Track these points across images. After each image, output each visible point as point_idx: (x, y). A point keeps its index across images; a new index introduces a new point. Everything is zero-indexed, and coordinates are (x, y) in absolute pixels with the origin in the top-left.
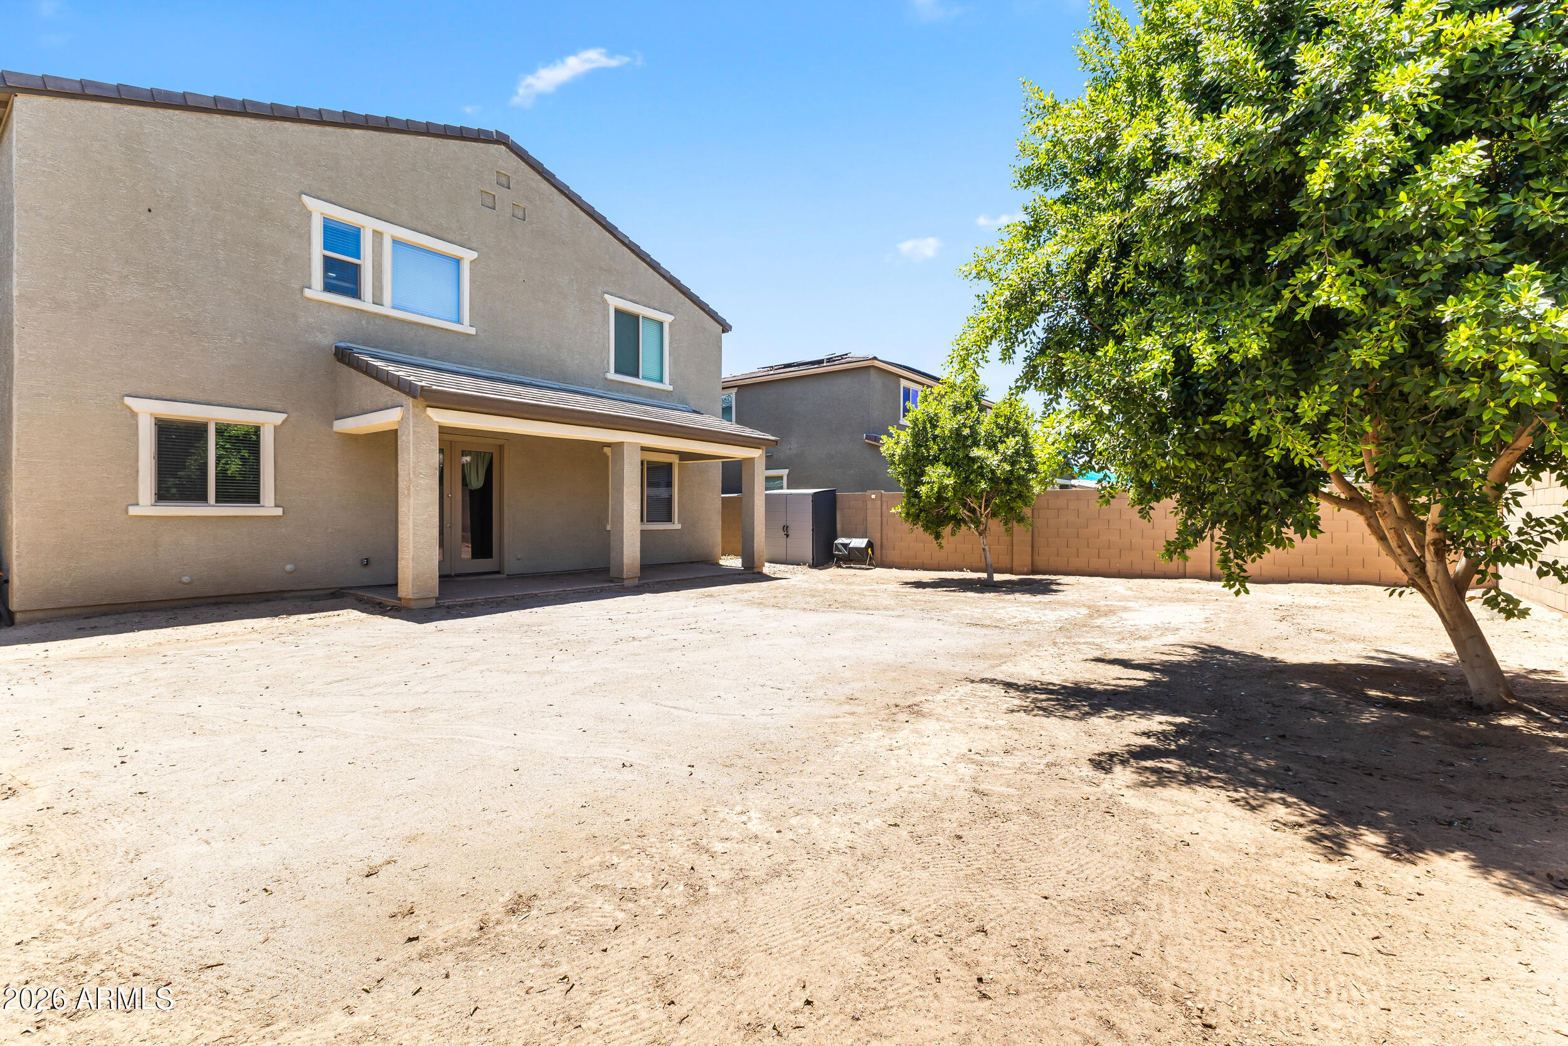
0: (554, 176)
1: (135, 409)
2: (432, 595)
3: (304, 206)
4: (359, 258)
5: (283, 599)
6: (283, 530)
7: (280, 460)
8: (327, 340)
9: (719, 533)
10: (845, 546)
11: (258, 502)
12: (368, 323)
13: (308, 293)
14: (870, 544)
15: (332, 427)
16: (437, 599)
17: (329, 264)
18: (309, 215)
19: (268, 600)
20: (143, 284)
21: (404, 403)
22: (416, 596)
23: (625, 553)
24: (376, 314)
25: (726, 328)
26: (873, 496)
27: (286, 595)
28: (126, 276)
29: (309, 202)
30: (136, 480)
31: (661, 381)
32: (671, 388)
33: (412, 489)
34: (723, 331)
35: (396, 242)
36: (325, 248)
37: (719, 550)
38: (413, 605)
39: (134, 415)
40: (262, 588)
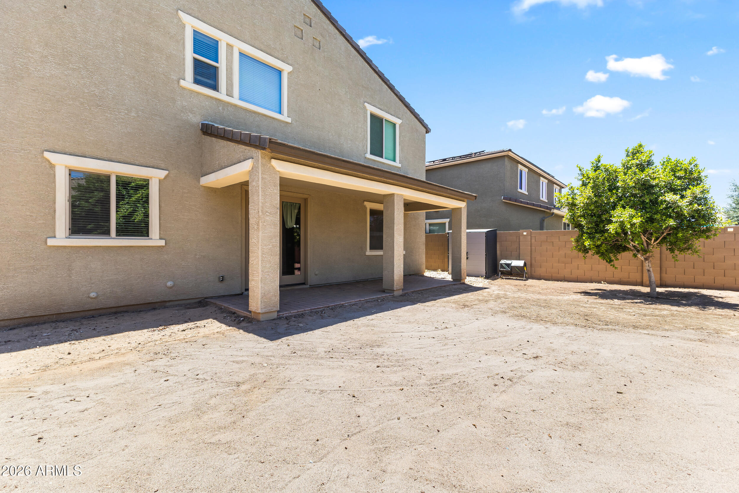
0: (337, 22)
1: (53, 162)
2: (275, 309)
3: (179, 19)
4: (217, 61)
5: (165, 307)
6: (165, 256)
7: (163, 205)
8: (197, 119)
9: (424, 256)
10: (508, 265)
11: (148, 236)
12: (223, 109)
13: (182, 83)
14: (525, 264)
15: (199, 182)
16: (278, 312)
17: (197, 64)
18: (183, 27)
19: (154, 309)
20: (59, 64)
21: (255, 155)
22: (264, 311)
23: (395, 272)
24: (228, 103)
25: (428, 131)
26: (525, 233)
27: (168, 304)
28: (46, 56)
29: (185, 17)
30: (54, 218)
31: (394, 160)
32: (400, 165)
33: (261, 224)
34: (427, 132)
35: (241, 54)
36: (195, 52)
37: (424, 266)
38: (261, 318)
39: (52, 166)
40: (151, 300)
